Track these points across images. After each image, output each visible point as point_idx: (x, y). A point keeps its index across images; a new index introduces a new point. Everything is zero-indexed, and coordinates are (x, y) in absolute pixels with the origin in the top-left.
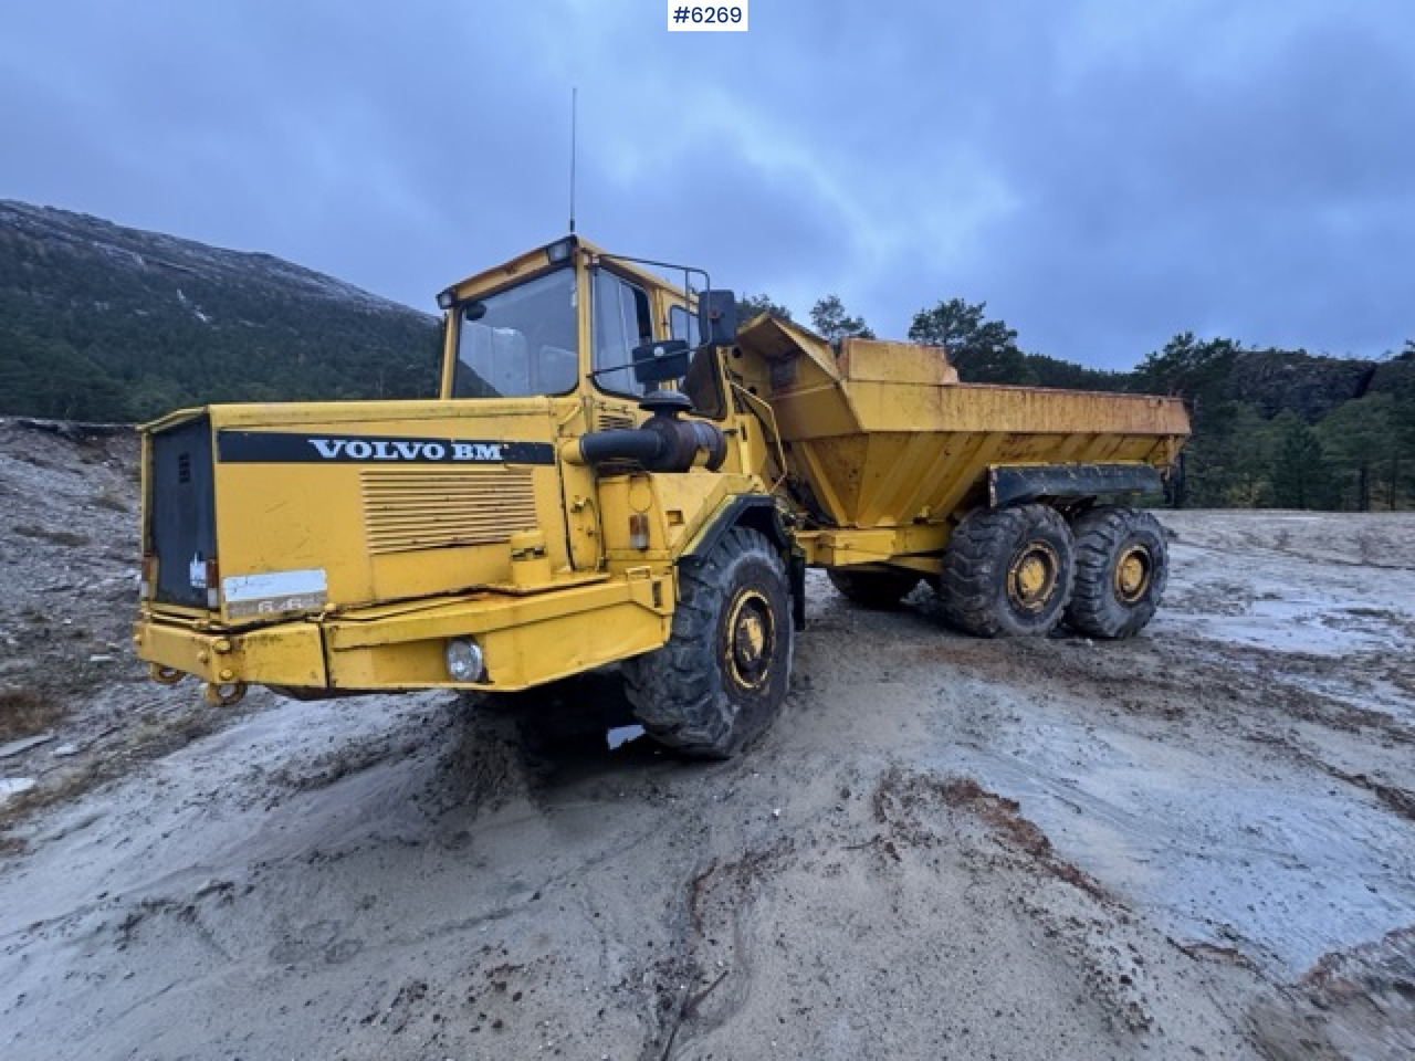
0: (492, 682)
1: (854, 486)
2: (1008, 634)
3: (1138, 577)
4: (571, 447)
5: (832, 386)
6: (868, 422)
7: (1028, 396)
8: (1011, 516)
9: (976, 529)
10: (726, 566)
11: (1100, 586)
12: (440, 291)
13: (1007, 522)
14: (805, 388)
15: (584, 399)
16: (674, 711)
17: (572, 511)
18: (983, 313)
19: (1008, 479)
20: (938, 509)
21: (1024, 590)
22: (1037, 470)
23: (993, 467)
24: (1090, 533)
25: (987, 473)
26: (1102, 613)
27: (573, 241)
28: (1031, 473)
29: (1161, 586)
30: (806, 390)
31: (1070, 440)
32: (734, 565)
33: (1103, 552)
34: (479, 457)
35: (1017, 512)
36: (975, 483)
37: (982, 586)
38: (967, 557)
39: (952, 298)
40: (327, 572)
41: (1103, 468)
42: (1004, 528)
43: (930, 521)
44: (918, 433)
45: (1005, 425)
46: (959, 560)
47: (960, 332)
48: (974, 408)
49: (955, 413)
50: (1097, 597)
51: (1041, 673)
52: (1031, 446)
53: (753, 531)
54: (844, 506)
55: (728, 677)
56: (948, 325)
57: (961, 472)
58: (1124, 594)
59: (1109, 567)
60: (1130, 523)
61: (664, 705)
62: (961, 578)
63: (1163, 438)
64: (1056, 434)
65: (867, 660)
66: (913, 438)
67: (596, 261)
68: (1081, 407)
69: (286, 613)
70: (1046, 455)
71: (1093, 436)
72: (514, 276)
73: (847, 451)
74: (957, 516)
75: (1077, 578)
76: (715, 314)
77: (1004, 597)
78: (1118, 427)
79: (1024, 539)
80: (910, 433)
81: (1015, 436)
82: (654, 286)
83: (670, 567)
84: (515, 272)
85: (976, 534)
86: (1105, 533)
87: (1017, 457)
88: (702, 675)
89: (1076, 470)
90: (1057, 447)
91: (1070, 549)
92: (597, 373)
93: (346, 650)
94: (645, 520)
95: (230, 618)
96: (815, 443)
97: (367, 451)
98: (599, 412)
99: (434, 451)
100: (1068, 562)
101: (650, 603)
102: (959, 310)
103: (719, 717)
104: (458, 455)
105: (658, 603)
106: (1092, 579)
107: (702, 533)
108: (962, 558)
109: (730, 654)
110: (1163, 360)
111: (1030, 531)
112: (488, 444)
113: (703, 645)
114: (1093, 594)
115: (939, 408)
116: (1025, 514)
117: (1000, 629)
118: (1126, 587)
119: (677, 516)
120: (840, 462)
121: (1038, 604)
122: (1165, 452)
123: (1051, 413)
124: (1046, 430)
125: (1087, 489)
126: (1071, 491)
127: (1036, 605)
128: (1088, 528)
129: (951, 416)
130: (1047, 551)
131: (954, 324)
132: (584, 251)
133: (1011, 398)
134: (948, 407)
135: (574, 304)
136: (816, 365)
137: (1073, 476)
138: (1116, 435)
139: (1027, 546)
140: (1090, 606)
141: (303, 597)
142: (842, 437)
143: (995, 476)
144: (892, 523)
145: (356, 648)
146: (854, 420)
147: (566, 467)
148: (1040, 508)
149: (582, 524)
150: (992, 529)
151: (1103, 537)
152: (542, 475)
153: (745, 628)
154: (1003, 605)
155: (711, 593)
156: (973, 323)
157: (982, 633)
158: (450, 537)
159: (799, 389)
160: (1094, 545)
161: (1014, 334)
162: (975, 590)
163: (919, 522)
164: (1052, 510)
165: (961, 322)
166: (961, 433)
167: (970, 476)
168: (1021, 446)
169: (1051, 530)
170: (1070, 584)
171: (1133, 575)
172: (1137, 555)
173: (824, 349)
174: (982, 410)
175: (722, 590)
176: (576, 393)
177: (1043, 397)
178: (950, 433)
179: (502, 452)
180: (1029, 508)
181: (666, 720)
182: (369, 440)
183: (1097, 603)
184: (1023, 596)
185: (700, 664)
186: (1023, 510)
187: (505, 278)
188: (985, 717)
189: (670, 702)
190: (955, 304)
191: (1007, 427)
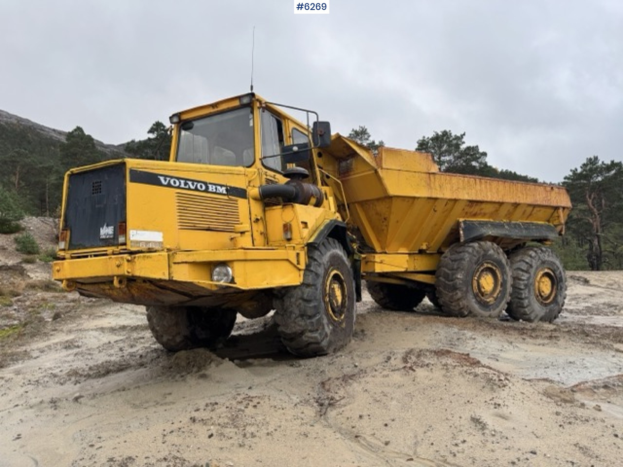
0: (235, 283)
1: (385, 228)
2: (475, 316)
3: (550, 289)
4: (254, 192)
5: (373, 172)
6: (392, 191)
7: (478, 181)
8: (473, 247)
9: (454, 254)
10: (325, 254)
11: (527, 291)
12: (171, 115)
13: (470, 250)
14: (357, 174)
15: (258, 169)
16: (302, 323)
17: (254, 222)
18: (463, 140)
19: (469, 227)
20: (432, 244)
21: (483, 290)
22: (486, 223)
23: (461, 220)
24: (520, 261)
25: (458, 223)
26: (529, 308)
27: (253, 95)
28: (482, 224)
29: (563, 295)
30: (358, 174)
31: (503, 207)
32: (329, 254)
33: (527, 272)
34: (218, 191)
35: (476, 245)
36: (452, 229)
37: (458, 286)
38: (450, 270)
39: (443, 130)
40: (163, 233)
41: (524, 224)
42: (469, 253)
43: (428, 252)
44: (418, 198)
45: (465, 196)
46: (445, 272)
47: (448, 152)
48: (449, 186)
49: (438, 188)
50: (526, 298)
51: (490, 328)
52: (481, 209)
53: (336, 241)
54: (379, 241)
55: (327, 310)
56: (440, 147)
57: (443, 223)
58: (542, 299)
59: (531, 281)
60: (541, 256)
61: (296, 321)
62: (447, 282)
63: (556, 208)
64: (495, 203)
65: (396, 324)
66: (416, 200)
67: (264, 105)
68: (507, 188)
69: (149, 249)
70: (491, 215)
71: (516, 205)
72: (216, 110)
73: (381, 207)
74: (443, 249)
75: (513, 286)
76: (321, 132)
77: (471, 292)
78: (529, 201)
79: (480, 261)
80: (414, 198)
81: (472, 202)
82: (285, 118)
83: (303, 247)
84: (217, 107)
85: (454, 257)
86: (527, 260)
87: (475, 215)
88: (316, 304)
89: (509, 224)
90: (497, 211)
91: (507, 268)
92: (265, 158)
93: (179, 263)
94: (290, 225)
95: (131, 246)
96: (363, 203)
97: (178, 184)
98: (264, 177)
99: (201, 187)
100: (507, 276)
101: (295, 262)
102: (448, 138)
103: (324, 328)
104: (210, 190)
105: (298, 263)
106: (522, 287)
107: (316, 235)
108: (446, 270)
109: (327, 299)
110: (581, 173)
111: (484, 256)
112: (221, 186)
113: (317, 289)
114: (523, 296)
115: (429, 185)
116: (481, 246)
117: (470, 312)
118: (543, 294)
119: (305, 224)
120: (377, 214)
121: (491, 299)
122: (559, 217)
123: (491, 191)
124: (489, 199)
125: (515, 234)
126: (506, 235)
127: (490, 300)
128: (519, 258)
129: (436, 189)
130: (494, 268)
131: (445, 147)
132: (258, 100)
133: (469, 182)
134: (434, 185)
135: (251, 124)
136: (364, 161)
137: (506, 227)
138: (529, 205)
139: (482, 265)
140: (523, 304)
141: (155, 243)
142: (378, 200)
143: (462, 225)
144: (407, 252)
145: (183, 263)
146: (385, 190)
147: (252, 201)
148: (489, 243)
149: (259, 228)
150: (462, 254)
151: (527, 263)
152: (242, 203)
153: (333, 289)
154: (470, 296)
155: (319, 265)
156: (457, 146)
157: (460, 314)
158: (207, 226)
159: (354, 174)
160: (523, 268)
161: (485, 154)
162: (455, 288)
163: (421, 252)
164: (495, 245)
165: (450, 145)
166: (441, 199)
167: (449, 224)
168: (476, 209)
169: (496, 256)
170: (509, 289)
171: (546, 287)
172: (547, 275)
173: (368, 153)
174: (452, 187)
175: (324, 265)
176: (254, 166)
177: (486, 182)
178: (436, 199)
179: (227, 190)
180: (482, 243)
181: (298, 329)
182: (178, 179)
183: (526, 302)
184: (483, 294)
185: (315, 299)
186: (479, 244)
187: (211, 110)
188: (458, 339)
189: (300, 319)
190: (445, 133)
191: (467, 197)
